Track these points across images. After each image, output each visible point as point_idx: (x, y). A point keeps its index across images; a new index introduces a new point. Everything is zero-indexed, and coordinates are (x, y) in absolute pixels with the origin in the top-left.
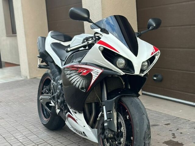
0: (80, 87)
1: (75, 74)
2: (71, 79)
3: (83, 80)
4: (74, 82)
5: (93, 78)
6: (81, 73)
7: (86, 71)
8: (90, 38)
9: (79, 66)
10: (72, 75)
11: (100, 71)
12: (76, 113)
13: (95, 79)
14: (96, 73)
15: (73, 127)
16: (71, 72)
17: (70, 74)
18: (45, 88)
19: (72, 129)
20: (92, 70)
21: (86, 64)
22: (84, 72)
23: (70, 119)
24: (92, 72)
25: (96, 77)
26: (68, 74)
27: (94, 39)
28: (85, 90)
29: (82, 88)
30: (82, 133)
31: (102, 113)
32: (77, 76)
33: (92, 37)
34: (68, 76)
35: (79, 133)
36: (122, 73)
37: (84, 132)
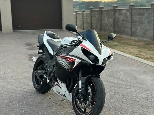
0: (67, 68)
1: (64, 60)
2: (61, 63)
3: (69, 65)
4: (63, 65)
5: (75, 64)
6: (68, 60)
7: (71, 60)
8: (76, 41)
9: (68, 56)
10: (62, 61)
11: (80, 61)
12: (62, 83)
13: (76, 65)
14: (77, 62)
15: (58, 91)
16: (62, 59)
17: (61, 60)
18: (40, 66)
19: (57, 93)
20: (75, 60)
21: (72, 56)
22: (70, 60)
23: (57, 86)
24: (75, 61)
25: (77, 64)
26: (60, 60)
27: (78, 42)
28: (69, 70)
29: (68, 69)
30: (63, 95)
31: (77, 84)
32: (65, 62)
33: (77, 41)
34: (60, 62)
35: (62, 95)
36: (92, 63)
37: (64, 95)
